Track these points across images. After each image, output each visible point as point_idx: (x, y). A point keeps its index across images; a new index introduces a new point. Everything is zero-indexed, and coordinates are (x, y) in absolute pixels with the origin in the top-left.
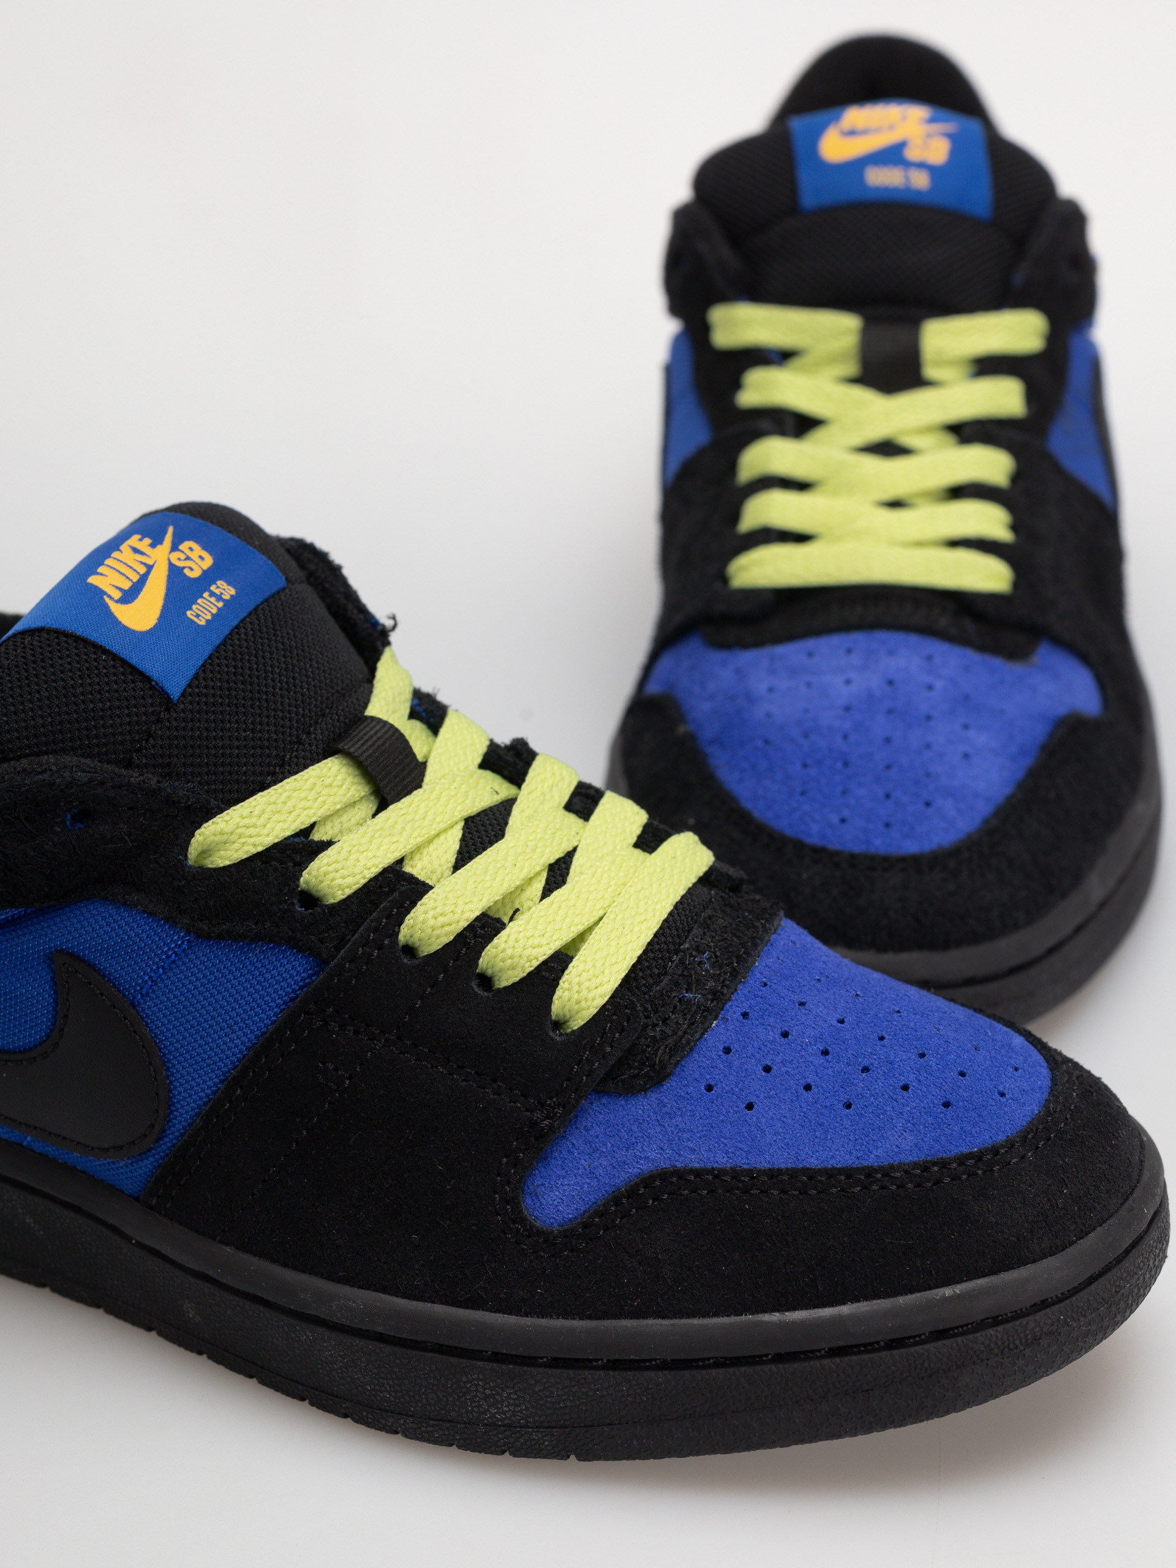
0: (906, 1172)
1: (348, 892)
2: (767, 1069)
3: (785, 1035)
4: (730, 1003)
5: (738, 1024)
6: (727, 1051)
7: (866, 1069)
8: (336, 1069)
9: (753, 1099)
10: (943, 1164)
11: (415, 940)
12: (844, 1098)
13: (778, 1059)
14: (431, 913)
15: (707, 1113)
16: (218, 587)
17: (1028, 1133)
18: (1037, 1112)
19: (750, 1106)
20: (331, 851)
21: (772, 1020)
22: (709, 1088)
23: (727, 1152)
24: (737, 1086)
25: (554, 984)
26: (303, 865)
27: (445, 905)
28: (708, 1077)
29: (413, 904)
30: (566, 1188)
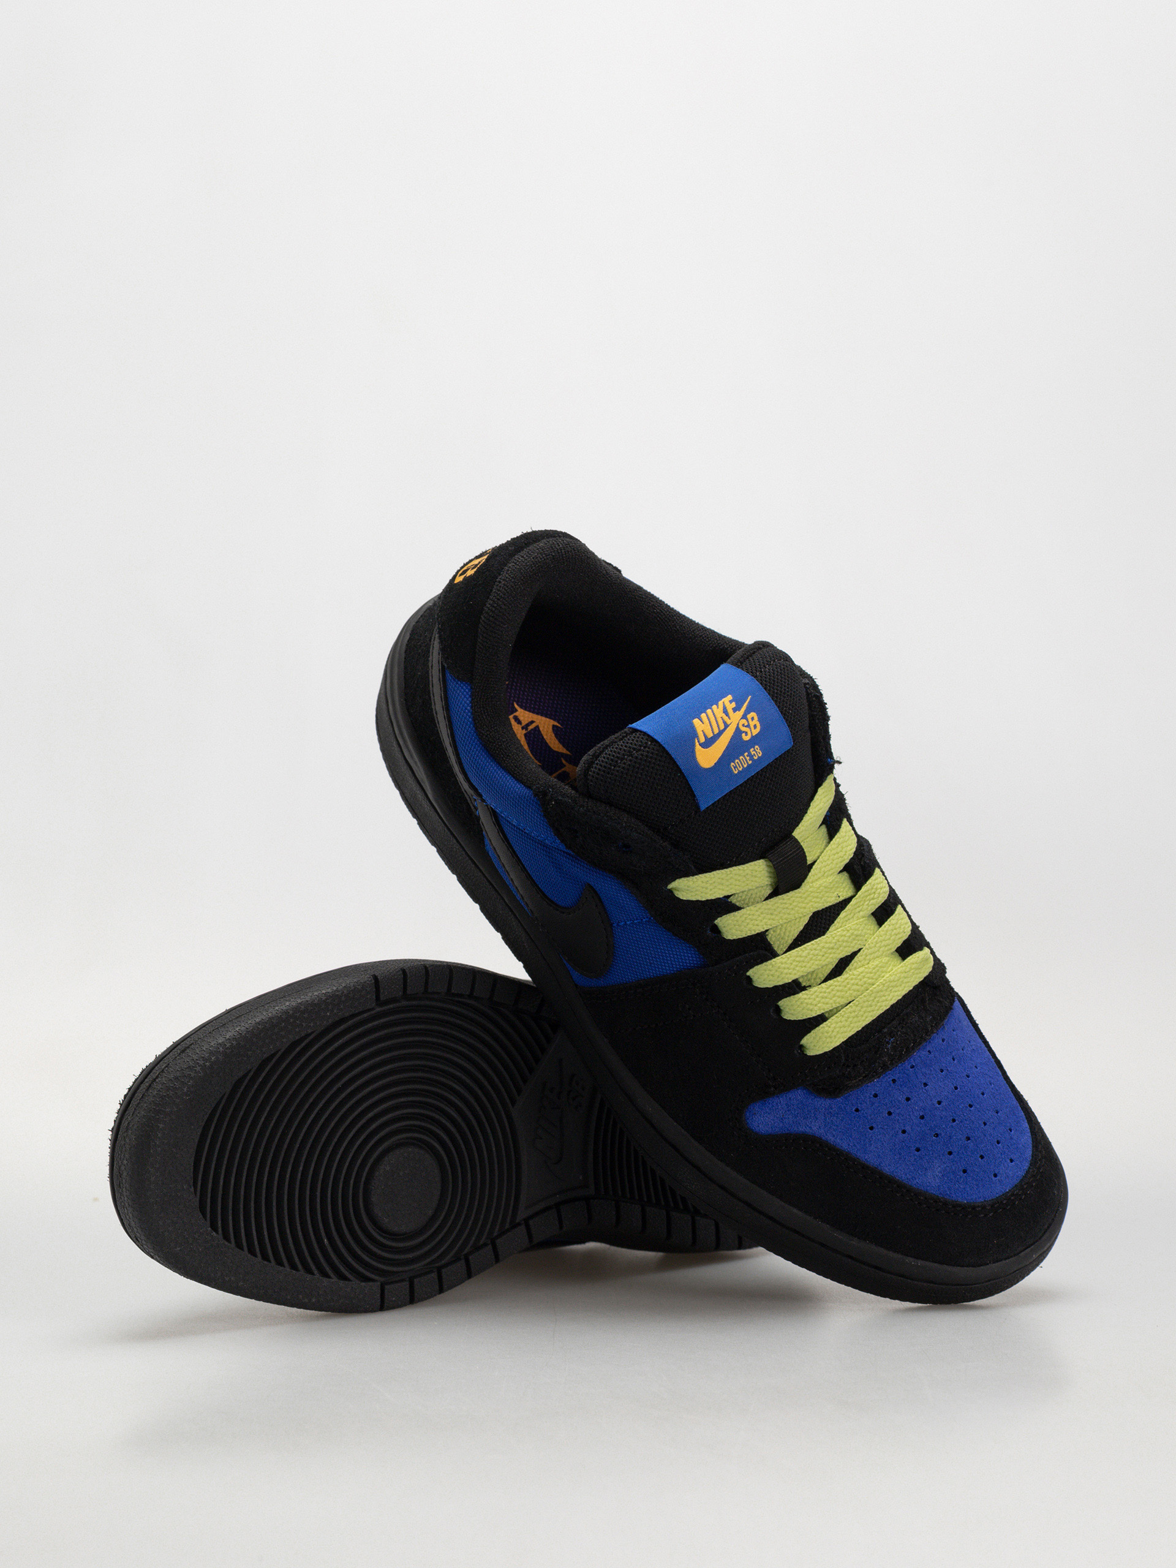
0: (926, 1198)
1: (735, 938)
2: (890, 1113)
3: (908, 1099)
4: (890, 1072)
5: (888, 1084)
6: (876, 1096)
7: (937, 1135)
8: (689, 1009)
9: (874, 1125)
10: (946, 1203)
11: (754, 978)
12: (918, 1145)
13: (898, 1111)
14: (768, 972)
15: (850, 1122)
16: (755, 750)
17: (996, 1204)
18: (1008, 1190)
19: (872, 1128)
20: (737, 914)
21: (905, 1089)
22: (857, 1110)
23: (849, 1145)
24: (870, 1116)
25: (808, 1031)
26: (721, 914)
27: (776, 971)
28: (859, 1105)
29: (762, 962)
30: (767, 1118)
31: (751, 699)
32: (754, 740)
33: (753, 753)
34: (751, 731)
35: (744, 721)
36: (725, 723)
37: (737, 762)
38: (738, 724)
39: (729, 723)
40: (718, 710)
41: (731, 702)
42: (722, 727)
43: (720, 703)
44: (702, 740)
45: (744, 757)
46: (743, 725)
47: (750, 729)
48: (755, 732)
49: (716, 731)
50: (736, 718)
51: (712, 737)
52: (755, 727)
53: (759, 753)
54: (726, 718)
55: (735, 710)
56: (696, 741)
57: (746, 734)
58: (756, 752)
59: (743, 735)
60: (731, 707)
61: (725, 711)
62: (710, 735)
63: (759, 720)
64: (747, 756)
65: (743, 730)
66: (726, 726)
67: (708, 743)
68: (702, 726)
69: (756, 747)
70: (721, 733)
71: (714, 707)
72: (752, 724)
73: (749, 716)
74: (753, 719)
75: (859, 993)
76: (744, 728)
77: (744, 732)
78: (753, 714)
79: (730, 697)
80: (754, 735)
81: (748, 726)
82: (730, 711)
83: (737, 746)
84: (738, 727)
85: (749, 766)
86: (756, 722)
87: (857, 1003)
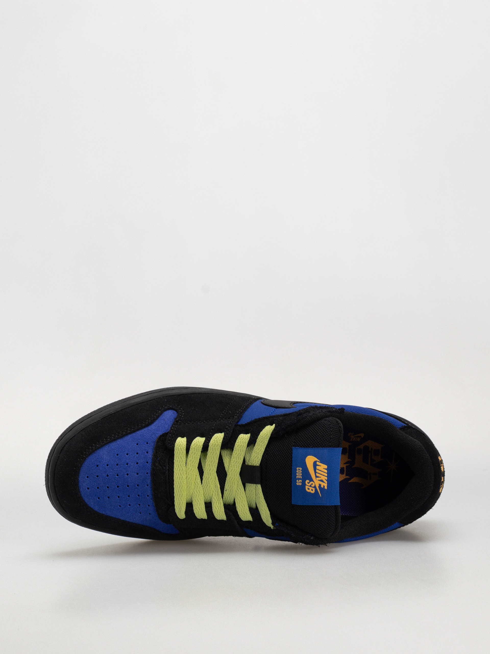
31: (320, 496)
32: (304, 484)
33: (300, 480)
34: (308, 486)
35: (313, 486)
36: (318, 477)
37: (300, 472)
38: (314, 482)
39: (317, 478)
40: (324, 478)
41: (324, 486)
42: (317, 474)
43: (326, 482)
44: (318, 463)
45: (301, 476)
46: (312, 484)
47: (309, 486)
48: (307, 487)
49: (317, 471)
50: (317, 483)
51: (316, 468)
52: (309, 489)
53: (298, 484)
54: (319, 479)
55: (320, 485)
56: (319, 461)
57: (308, 483)
58: (299, 483)
59: (309, 481)
60: (322, 484)
61: (322, 481)
62: (317, 467)
63: (310, 493)
64: (300, 478)
65: (311, 482)
66: (316, 477)
67: (315, 465)
68: (322, 467)
69: (301, 484)
70: (315, 472)
71: (326, 478)
72: (311, 488)
73: (314, 489)
74: (312, 490)
75: (187, 469)
76: (311, 484)
77: (310, 482)
78: (313, 492)
79: (326, 488)
80: (306, 486)
81: (311, 486)
82: (321, 483)
83: (306, 476)
84: (313, 481)
85: (297, 476)
86: (310, 491)
87: (184, 466)
